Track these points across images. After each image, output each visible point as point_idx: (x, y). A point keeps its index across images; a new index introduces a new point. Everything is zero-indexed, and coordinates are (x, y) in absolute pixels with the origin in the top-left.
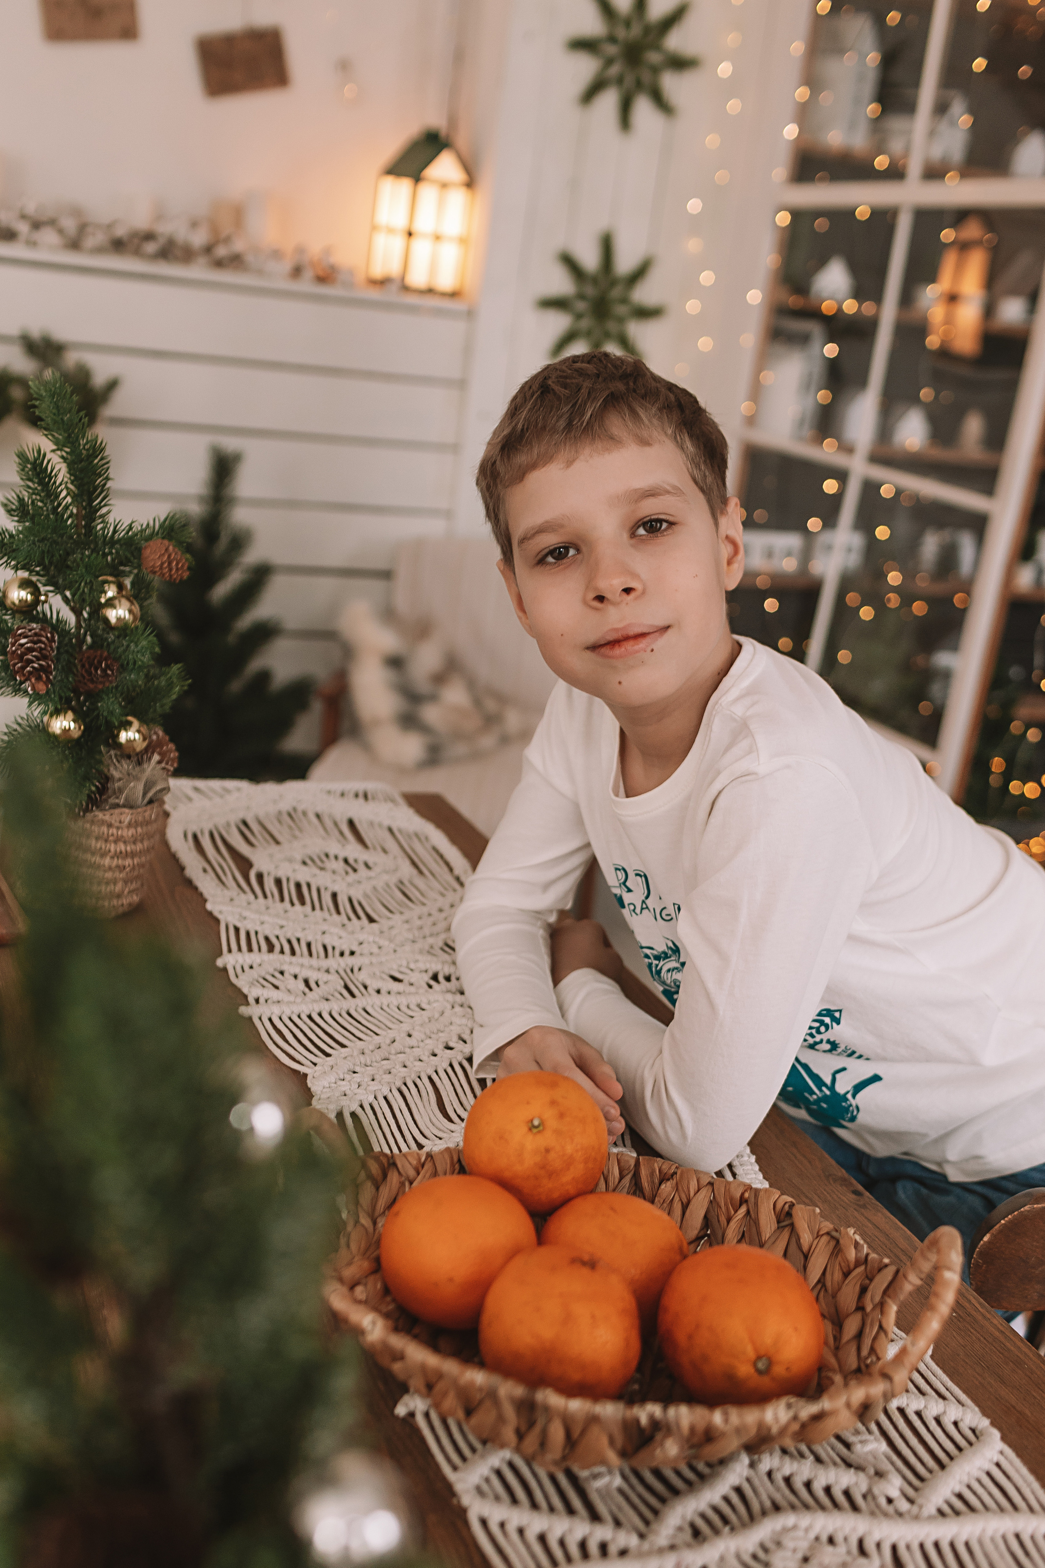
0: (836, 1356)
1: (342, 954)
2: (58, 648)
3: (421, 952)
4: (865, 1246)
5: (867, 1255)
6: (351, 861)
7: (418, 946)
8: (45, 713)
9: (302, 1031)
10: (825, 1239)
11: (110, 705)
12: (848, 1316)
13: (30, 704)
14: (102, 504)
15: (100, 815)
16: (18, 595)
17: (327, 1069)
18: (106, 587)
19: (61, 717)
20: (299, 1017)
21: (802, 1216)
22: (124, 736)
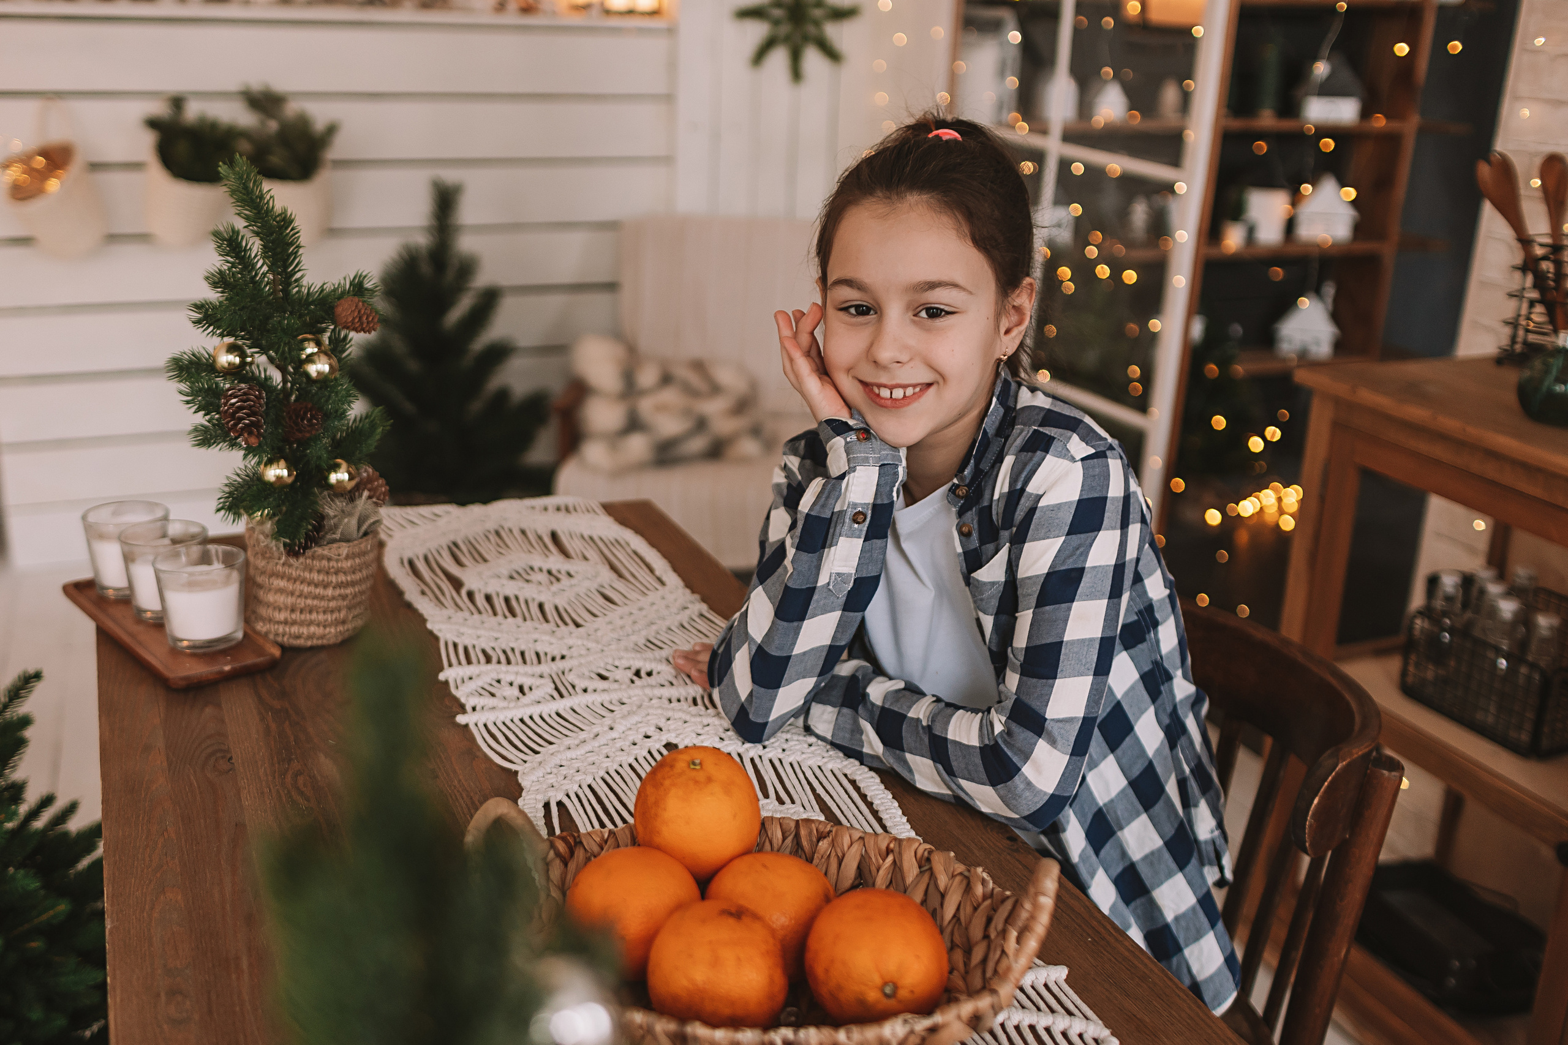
0: (964, 979)
1: (553, 659)
2: (267, 404)
3: (626, 650)
4: (991, 882)
5: (993, 889)
6: (554, 572)
7: (623, 644)
8: (259, 463)
9: (514, 733)
10: (958, 879)
11: (319, 450)
12: (977, 943)
13: (245, 456)
14: (297, 270)
15: (319, 551)
16: (226, 359)
17: (536, 765)
18: (306, 344)
19: (275, 466)
20: (512, 721)
21: (939, 861)
22: (334, 478)
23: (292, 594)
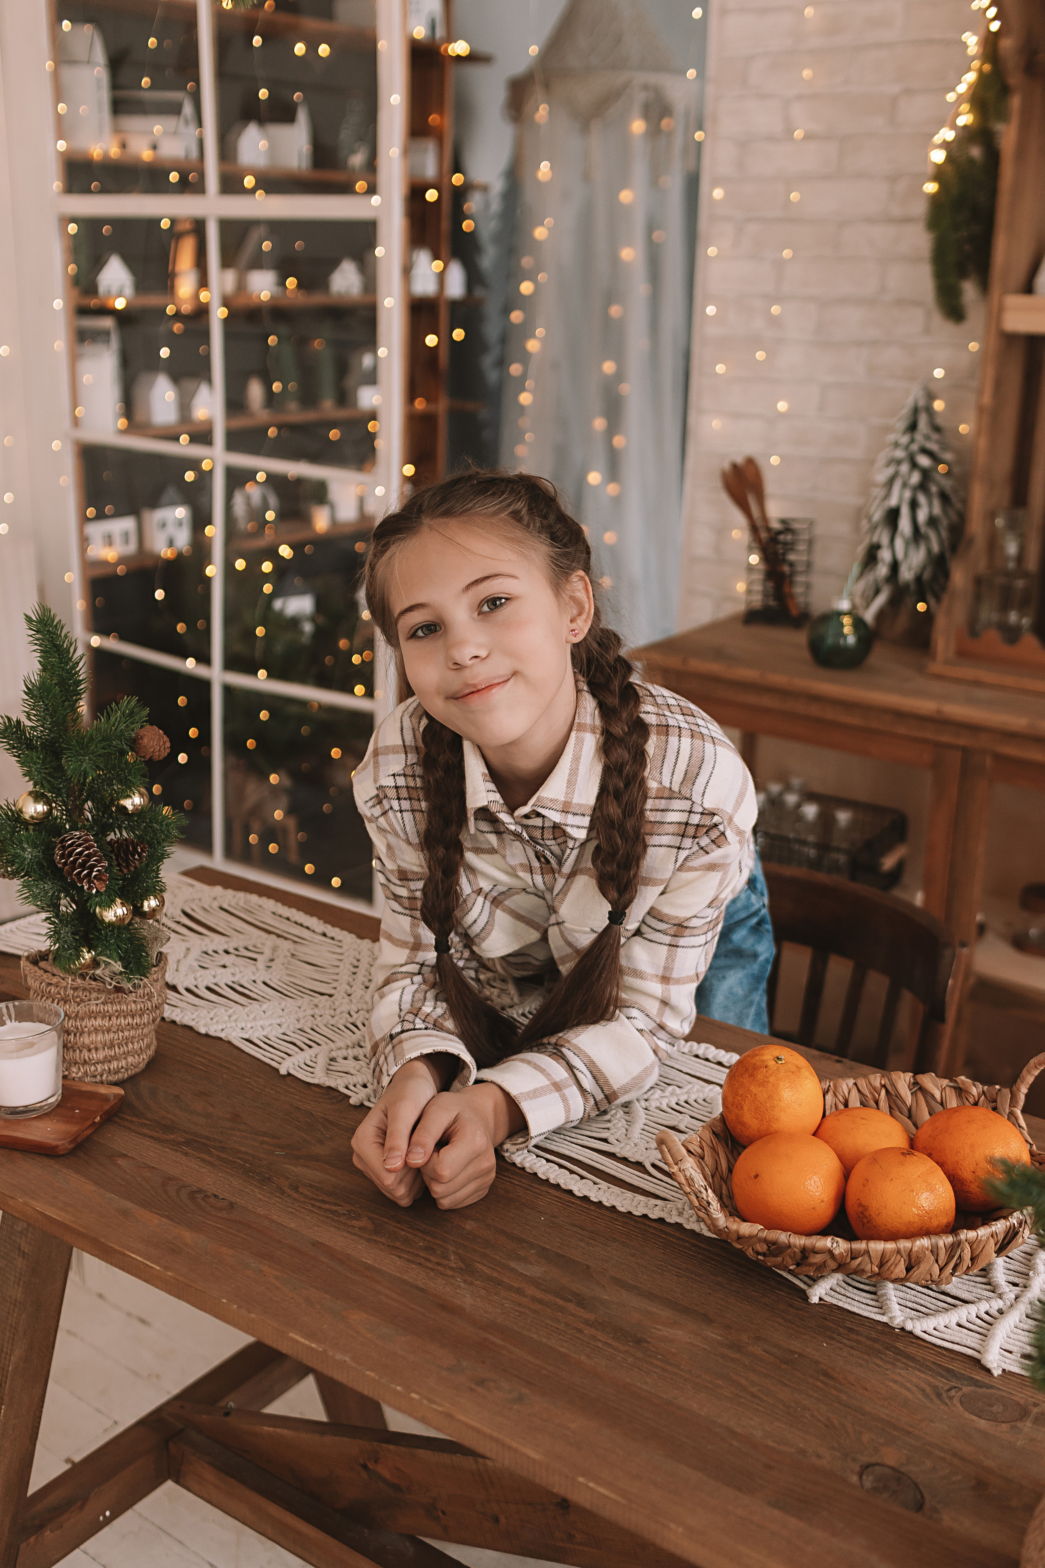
10: (948, 1089)
23: (109, 1030)
